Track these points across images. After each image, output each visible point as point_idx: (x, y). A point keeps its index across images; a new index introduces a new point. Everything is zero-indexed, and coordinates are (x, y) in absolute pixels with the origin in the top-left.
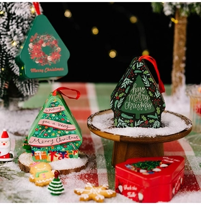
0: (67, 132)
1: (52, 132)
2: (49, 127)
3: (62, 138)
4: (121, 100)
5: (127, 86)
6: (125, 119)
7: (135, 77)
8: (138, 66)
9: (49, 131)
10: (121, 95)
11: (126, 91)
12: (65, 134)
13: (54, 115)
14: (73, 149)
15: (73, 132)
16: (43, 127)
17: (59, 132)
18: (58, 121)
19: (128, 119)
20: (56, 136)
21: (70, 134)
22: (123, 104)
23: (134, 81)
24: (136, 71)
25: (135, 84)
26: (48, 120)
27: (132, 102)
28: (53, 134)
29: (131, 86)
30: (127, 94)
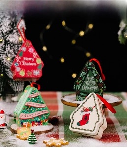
0: (41, 109)
1: (33, 109)
2: (31, 106)
3: (39, 112)
4: (80, 85)
5: (83, 76)
6: (82, 96)
7: (88, 71)
8: (89, 64)
9: (31, 109)
10: (80, 82)
11: (83, 79)
12: (40, 110)
13: (34, 99)
14: (45, 119)
15: (44, 108)
16: (28, 106)
17: (37, 109)
18: (36, 102)
19: (84, 96)
20: (35, 112)
21: (43, 109)
22: (81, 87)
23: (87, 73)
24: (88, 68)
25: (88, 75)
26: (30, 102)
27: (86, 85)
28: (34, 111)
29: (85, 76)
30: (83, 81)
